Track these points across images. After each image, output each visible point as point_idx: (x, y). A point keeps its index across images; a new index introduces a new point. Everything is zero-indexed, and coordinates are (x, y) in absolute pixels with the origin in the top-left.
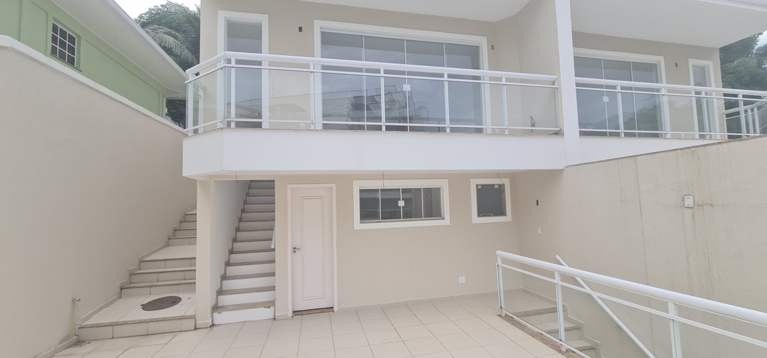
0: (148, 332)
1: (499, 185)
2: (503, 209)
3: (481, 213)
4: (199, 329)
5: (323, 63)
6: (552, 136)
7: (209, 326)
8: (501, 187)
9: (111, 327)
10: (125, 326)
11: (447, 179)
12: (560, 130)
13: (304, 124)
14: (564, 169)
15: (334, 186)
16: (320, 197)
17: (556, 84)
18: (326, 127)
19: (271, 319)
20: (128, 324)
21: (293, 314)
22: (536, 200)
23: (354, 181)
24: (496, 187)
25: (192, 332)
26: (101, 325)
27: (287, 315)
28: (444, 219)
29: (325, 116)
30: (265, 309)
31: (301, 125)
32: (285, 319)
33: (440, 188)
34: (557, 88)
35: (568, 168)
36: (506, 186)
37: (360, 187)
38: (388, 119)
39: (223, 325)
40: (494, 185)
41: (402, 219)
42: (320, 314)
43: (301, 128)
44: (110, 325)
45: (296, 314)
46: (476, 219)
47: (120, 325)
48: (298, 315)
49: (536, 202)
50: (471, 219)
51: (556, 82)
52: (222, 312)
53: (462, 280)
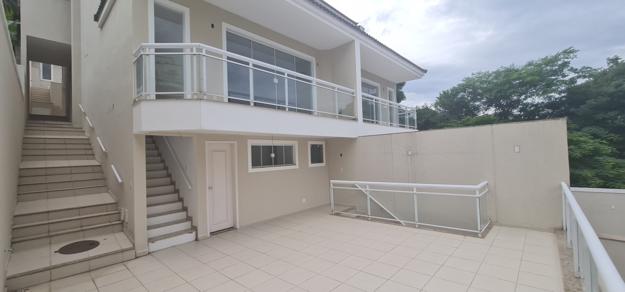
0: (90, 268)
1: (320, 145)
2: (321, 159)
3: (313, 162)
4: (139, 258)
5: (228, 55)
6: (351, 120)
7: (148, 254)
8: (321, 146)
9: (49, 271)
10: (64, 267)
11: (297, 140)
12: (356, 118)
13: (216, 97)
14: (357, 138)
15: (235, 142)
16: (225, 151)
17: (354, 94)
18: (230, 101)
19: (193, 241)
20: (68, 265)
21: (210, 235)
22: (340, 153)
23: (248, 140)
24: (318, 146)
25: (134, 260)
26: (37, 271)
27: (206, 236)
28: (296, 165)
29: (230, 93)
30: (189, 234)
31: (215, 97)
32: (206, 239)
33: (293, 146)
34: (355, 97)
35: (360, 137)
36: (323, 145)
37: (252, 144)
38: (255, 98)
39: (156, 252)
40: (317, 145)
41: (273, 165)
42: (228, 232)
43: (214, 100)
44: (48, 270)
45: (212, 235)
46: (311, 165)
47: (59, 267)
48: (214, 235)
49: (340, 155)
50: (308, 165)
51: (354, 93)
52: (155, 242)
53: (304, 201)
